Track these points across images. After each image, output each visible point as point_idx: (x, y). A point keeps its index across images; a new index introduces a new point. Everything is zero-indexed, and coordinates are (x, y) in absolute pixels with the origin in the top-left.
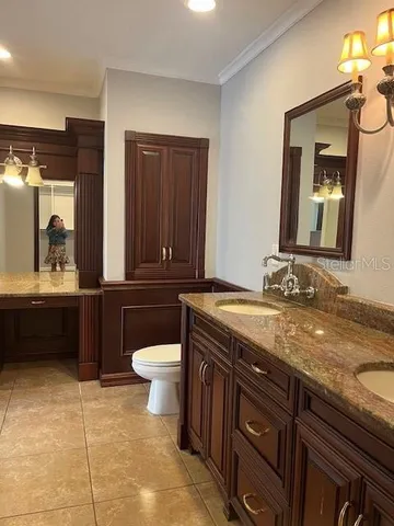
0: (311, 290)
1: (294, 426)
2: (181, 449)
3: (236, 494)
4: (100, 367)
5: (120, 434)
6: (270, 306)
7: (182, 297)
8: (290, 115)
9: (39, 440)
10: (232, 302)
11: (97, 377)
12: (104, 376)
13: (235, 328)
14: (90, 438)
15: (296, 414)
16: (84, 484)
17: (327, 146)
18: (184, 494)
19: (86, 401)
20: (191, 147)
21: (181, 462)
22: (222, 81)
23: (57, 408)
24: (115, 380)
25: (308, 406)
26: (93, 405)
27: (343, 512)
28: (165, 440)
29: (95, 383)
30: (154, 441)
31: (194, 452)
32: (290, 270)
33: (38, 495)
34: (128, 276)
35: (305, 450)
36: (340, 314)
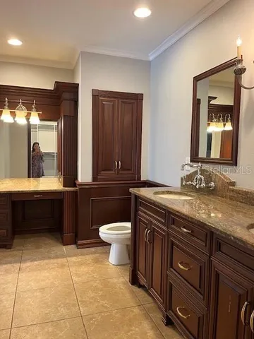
0: (213, 184)
1: (210, 262)
2: (132, 284)
3: (171, 309)
4: (76, 236)
5: (93, 277)
6: (187, 195)
7: (131, 190)
8: (197, 79)
9: (44, 280)
10: (163, 193)
11: (75, 243)
12: (79, 242)
13: (170, 206)
14: (75, 279)
15: (211, 254)
16: (74, 305)
17: (215, 98)
18: (136, 310)
19: (70, 256)
20: (132, 99)
21: (132, 292)
22: (151, 58)
23: (52, 261)
24: (86, 244)
25: (219, 249)
26: (74, 259)
27: (243, 309)
28: (122, 280)
29: (74, 246)
30: (115, 280)
31: (140, 286)
32: (199, 173)
33: (47, 312)
34: (94, 179)
35: (217, 275)
36: (231, 198)
